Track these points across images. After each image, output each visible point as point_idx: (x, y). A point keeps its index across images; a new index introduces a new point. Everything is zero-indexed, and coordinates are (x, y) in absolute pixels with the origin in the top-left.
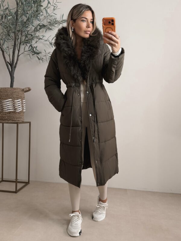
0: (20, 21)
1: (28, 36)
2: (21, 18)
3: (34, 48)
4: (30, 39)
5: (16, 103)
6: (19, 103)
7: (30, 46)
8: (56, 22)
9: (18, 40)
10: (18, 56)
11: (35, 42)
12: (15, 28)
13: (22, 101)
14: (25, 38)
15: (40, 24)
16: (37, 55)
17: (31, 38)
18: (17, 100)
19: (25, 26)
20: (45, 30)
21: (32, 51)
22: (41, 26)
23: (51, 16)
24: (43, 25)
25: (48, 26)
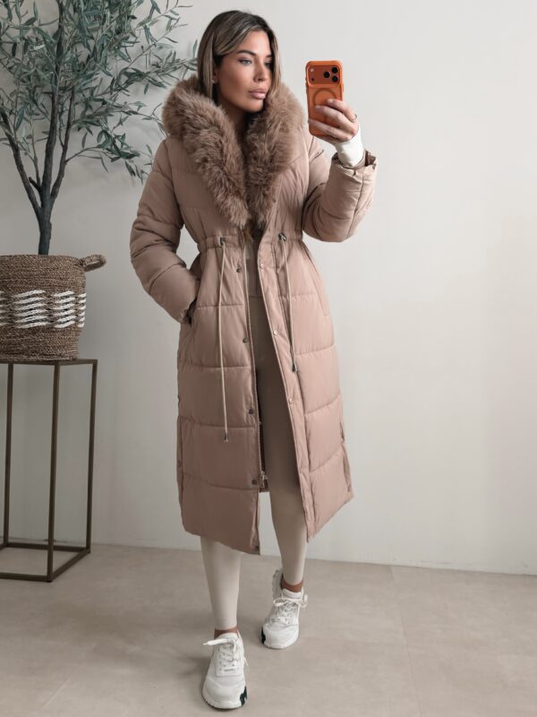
0: (68, 59)
1: (93, 104)
2: (72, 52)
3: (117, 140)
4: (100, 114)
5: (57, 302)
6: (66, 303)
7: (100, 134)
8: (174, 64)
9: (63, 117)
10: (63, 162)
11: (118, 122)
12: (54, 80)
13: (75, 295)
14: (83, 109)
15: (127, 68)
16: (127, 161)
17: (103, 110)
18: (62, 292)
19: (85, 73)
20: (143, 88)
21: (109, 147)
22: (129, 75)
23: (161, 48)
24: (138, 71)
25: (153, 75)
